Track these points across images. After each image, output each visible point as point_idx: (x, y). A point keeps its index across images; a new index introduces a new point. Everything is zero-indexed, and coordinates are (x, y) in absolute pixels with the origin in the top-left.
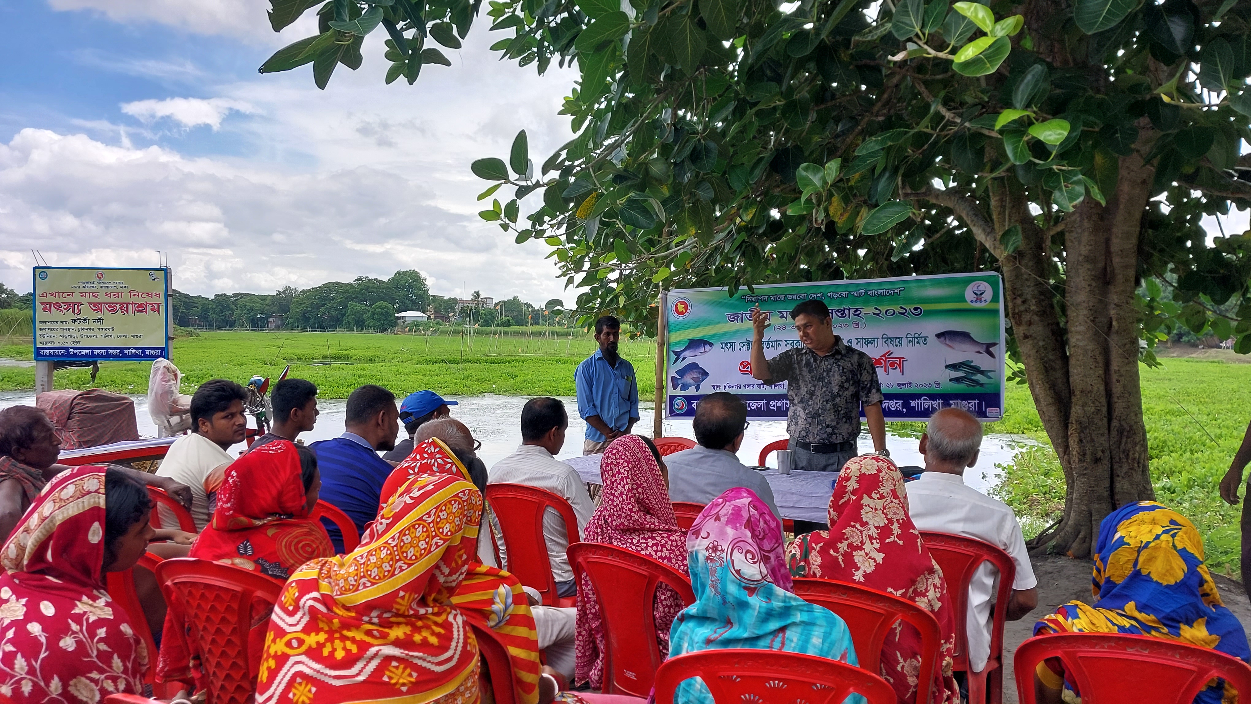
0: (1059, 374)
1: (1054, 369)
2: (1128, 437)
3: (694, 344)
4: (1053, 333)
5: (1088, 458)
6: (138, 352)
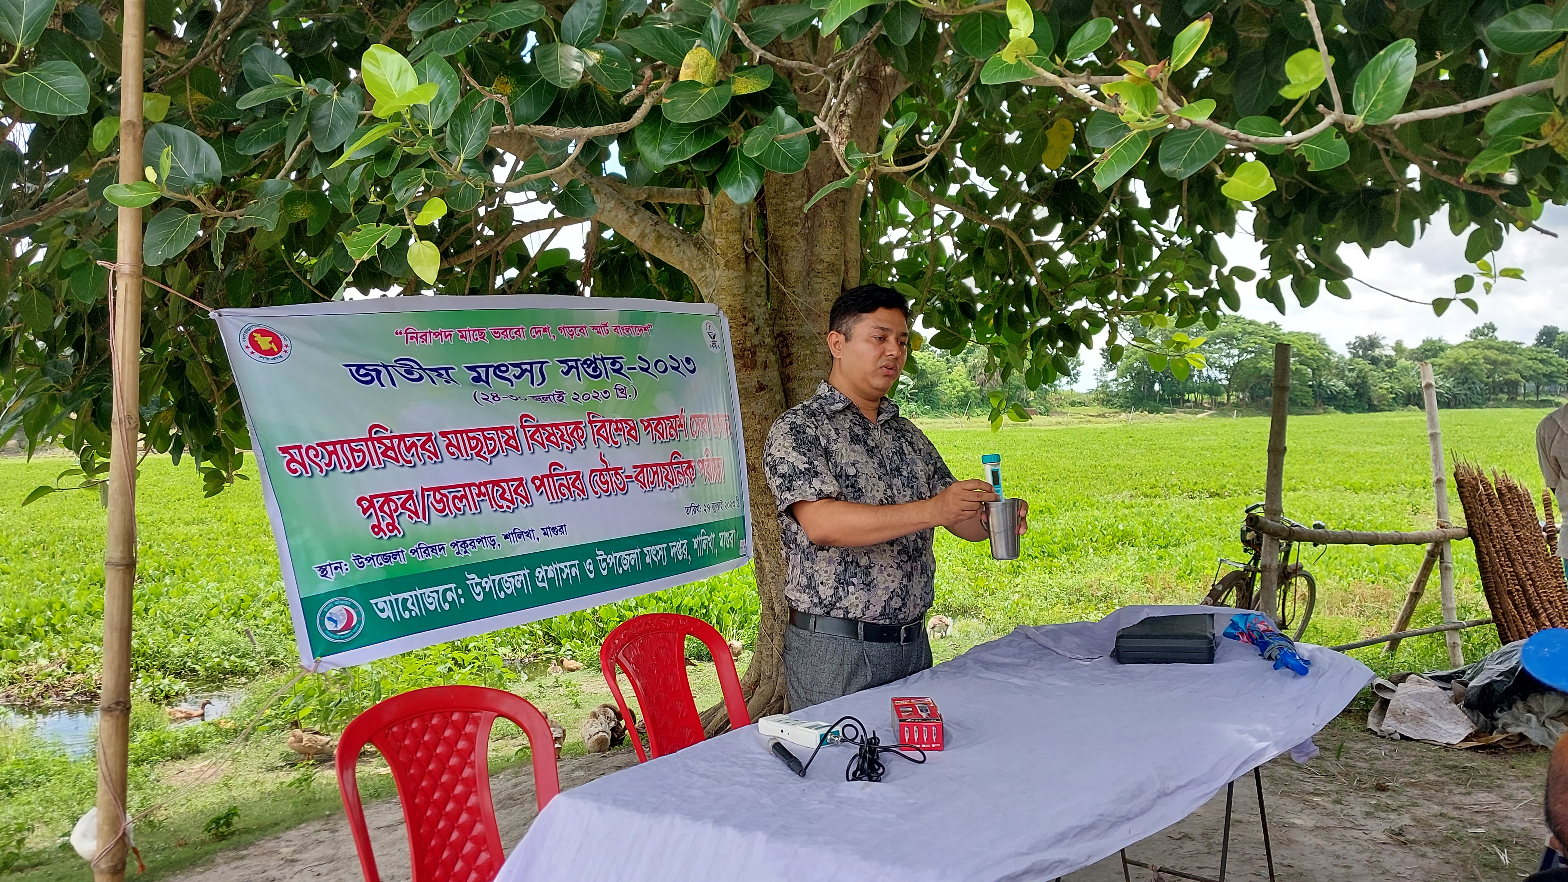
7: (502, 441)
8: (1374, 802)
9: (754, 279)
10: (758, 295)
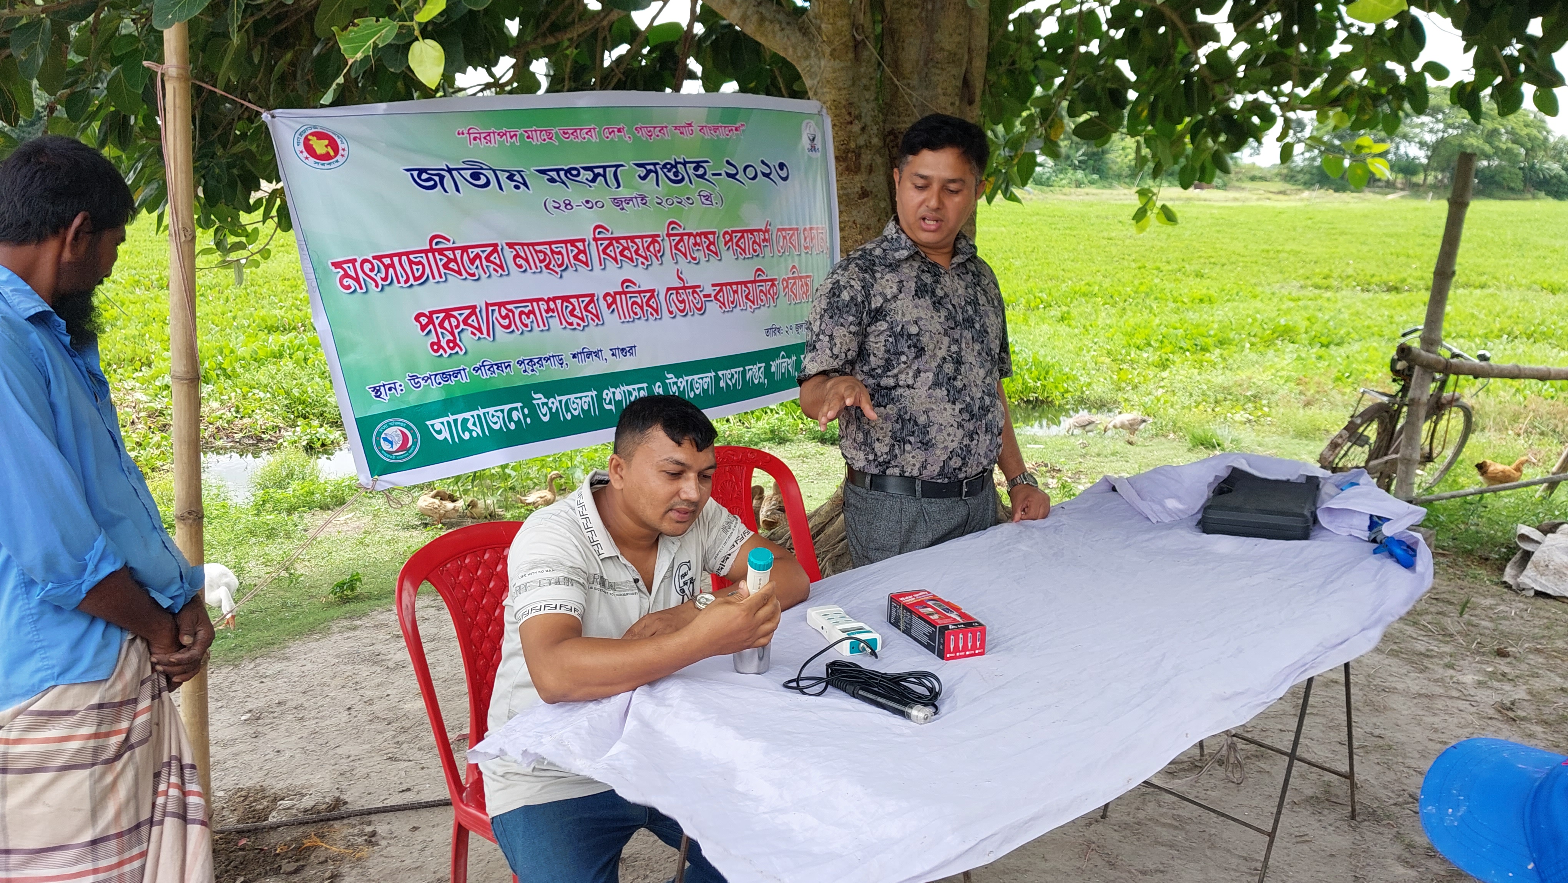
7: (571, 255)
8: (1490, 669)
9: (862, 70)
10: (867, 88)
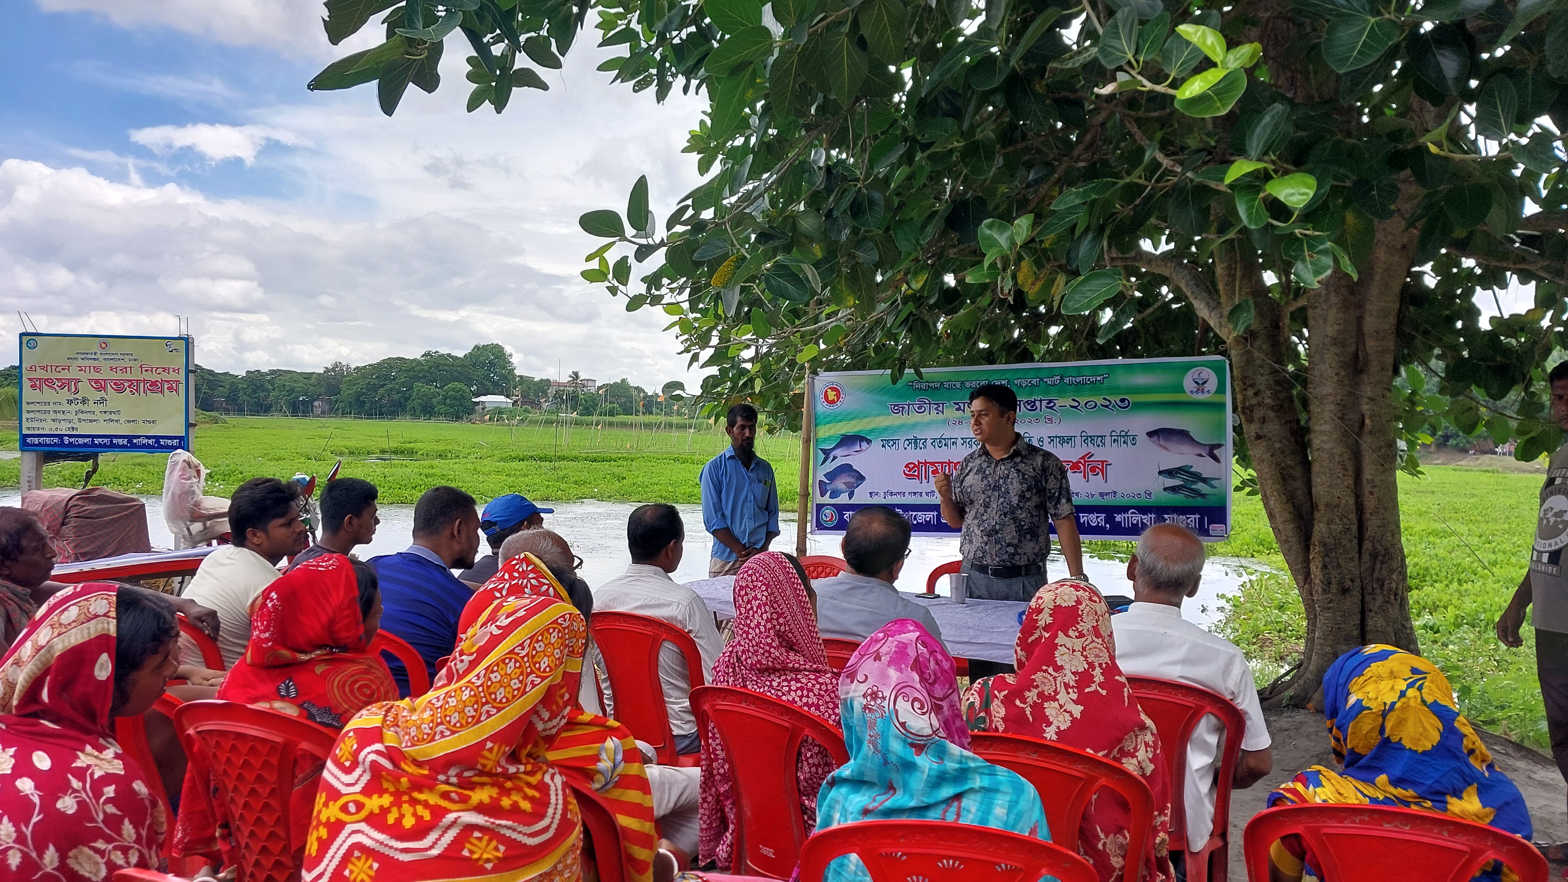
0: (1299, 484)
1: (1293, 478)
2: (1383, 563)
3: (847, 441)
4: (1293, 433)
5: (1334, 588)
6: (150, 442)
